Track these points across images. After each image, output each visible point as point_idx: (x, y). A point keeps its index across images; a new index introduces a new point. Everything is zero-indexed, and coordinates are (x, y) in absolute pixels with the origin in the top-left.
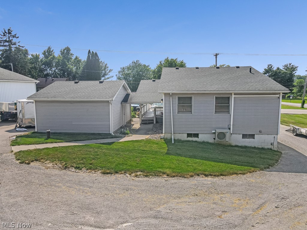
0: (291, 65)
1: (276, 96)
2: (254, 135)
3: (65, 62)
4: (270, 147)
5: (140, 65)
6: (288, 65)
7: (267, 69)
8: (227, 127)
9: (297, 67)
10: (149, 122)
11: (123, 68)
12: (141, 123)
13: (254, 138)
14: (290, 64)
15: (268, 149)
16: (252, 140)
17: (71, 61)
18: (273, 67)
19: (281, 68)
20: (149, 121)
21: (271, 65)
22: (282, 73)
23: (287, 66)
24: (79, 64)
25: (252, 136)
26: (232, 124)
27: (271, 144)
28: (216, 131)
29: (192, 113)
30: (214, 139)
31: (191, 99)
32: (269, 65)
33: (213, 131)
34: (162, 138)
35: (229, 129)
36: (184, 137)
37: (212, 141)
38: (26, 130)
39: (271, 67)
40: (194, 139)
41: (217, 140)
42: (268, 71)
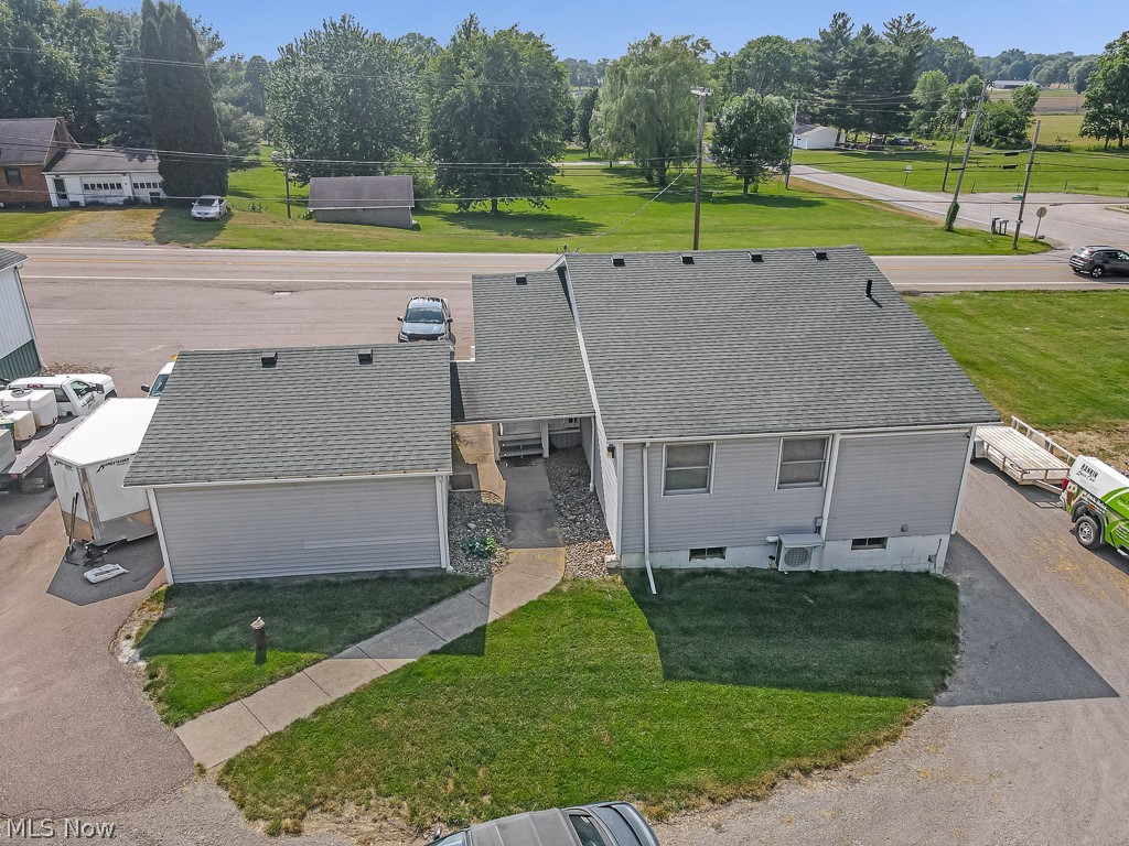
0: (913, 22)
1: (961, 431)
2: (885, 539)
3: (25, 33)
4: (923, 566)
5: (358, 36)
6: (904, 22)
7: (829, 30)
8: (809, 522)
9: (933, 30)
10: (525, 453)
11: (290, 50)
12: (499, 459)
13: (884, 547)
14: (909, 20)
15: (919, 573)
16: (876, 551)
17: (52, 26)
18: (849, 26)
19: (879, 31)
20: (525, 447)
21: (844, 14)
22: (882, 56)
23: (900, 23)
24: (90, 33)
25: (879, 542)
26: (826, 515)
27: (929, 560)
28: (779, 544)
29: (708, 491)
30: (770, 557)
31: (708, 446)
32: (836, 17)
33: (771, 539)
34: (610, 571)
35: (818, 530)
36: (681, 561)
37: (765, 564)
38: (122, 570)
39: (845, 23)
40: (712, 563)
41: (783, 567)
42: (831, 41)
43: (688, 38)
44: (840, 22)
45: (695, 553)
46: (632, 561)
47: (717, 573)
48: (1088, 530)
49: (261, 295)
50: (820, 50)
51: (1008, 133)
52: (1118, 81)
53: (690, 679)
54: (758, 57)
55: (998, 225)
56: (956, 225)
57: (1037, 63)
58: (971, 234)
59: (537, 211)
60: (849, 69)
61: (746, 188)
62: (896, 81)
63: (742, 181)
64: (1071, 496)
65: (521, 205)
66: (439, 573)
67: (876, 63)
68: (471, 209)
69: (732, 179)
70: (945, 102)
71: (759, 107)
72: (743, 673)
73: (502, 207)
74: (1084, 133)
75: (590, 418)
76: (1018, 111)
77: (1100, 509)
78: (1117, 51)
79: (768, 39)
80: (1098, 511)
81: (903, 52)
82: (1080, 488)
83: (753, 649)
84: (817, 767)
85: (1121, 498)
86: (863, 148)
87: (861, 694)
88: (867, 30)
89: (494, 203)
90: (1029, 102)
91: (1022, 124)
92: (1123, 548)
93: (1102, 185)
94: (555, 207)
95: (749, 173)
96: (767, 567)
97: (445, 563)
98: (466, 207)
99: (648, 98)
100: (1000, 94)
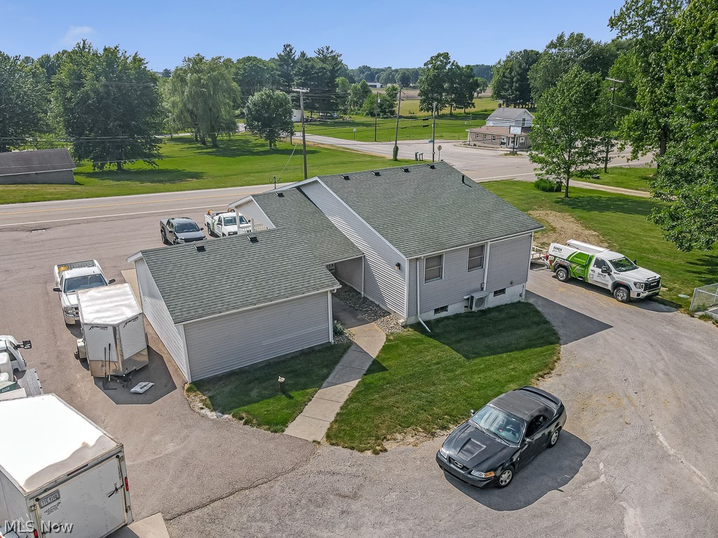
0: (330, 51)
4: (518, 299)
6: (325, 51)
7: (283, 54)
8: (479, 287)
13: (505, 293)
14: (327, 50)
15: (516, 302)
16: (502, 296)
18: (293, 51)
19: (311, 55)
21: (289, 45)
22: (318, 69)
23: (323, 52)
25: (503, 291)
26: (485, 282)
27: (520, 296)
28: (472, 297)
29: (441, 278)
30: (465, 307)
31: (440, 257)
32: (286, 46)
33: (466, 297)
34: (405, 327)
35: (482, 289)
36: (431, 316)
37: (462, 310)
38: (151, 384)
39: (291, 50)
40: (443, 314)
41: (474, 309)
42: (285, 60)
43: (220, 58)
44: (288, 49)
45: (437, 311)
46: (412, 320)
47: (447, 318)
48: (562, 274)
49: (25, 234)
50: (280, 65)
51: (386, 109)
52: (433, 82)
53: (476, 357)
54: (245, 69)
55: (418, 157)
56: (398, 158)
57: (377, 73)
58: (406, 161)
59: (150, 167)
60: (302, 76)
61: (271, 146)
62: (328, 83)
63: (268, 142)
64: (551, 262)
65: (140, 164)
66: (328, 345)
67: (315, 73)
68: (105, 169)
69: (262, 141)
70: (349, 94)
71: (272, 98)
72: (493, 351)
73: (127, 166)
74: (421, 110)
75: (361, 257)
76: (389, 98)
77: (566, 263)
78: (430, 66)
79: (249, 59)
80: (566, 264)
81: (329, 67)
82: (555, 257)
83: (487, 341)
84: (545, 374)
85: (575, 256)
86: (316, 121)
87: (537, 347)
88: (303, 54)
89: (119, 165)
90: (393, 94)
91: (391, 106)
92: (580, 277)
93: (444, 134)
94: (162, 165)
95: (272, 137)
96: (463, 312)
97: (331, 340)
98: (101, 167)
99: (203, 94)
100: (379, 90)
